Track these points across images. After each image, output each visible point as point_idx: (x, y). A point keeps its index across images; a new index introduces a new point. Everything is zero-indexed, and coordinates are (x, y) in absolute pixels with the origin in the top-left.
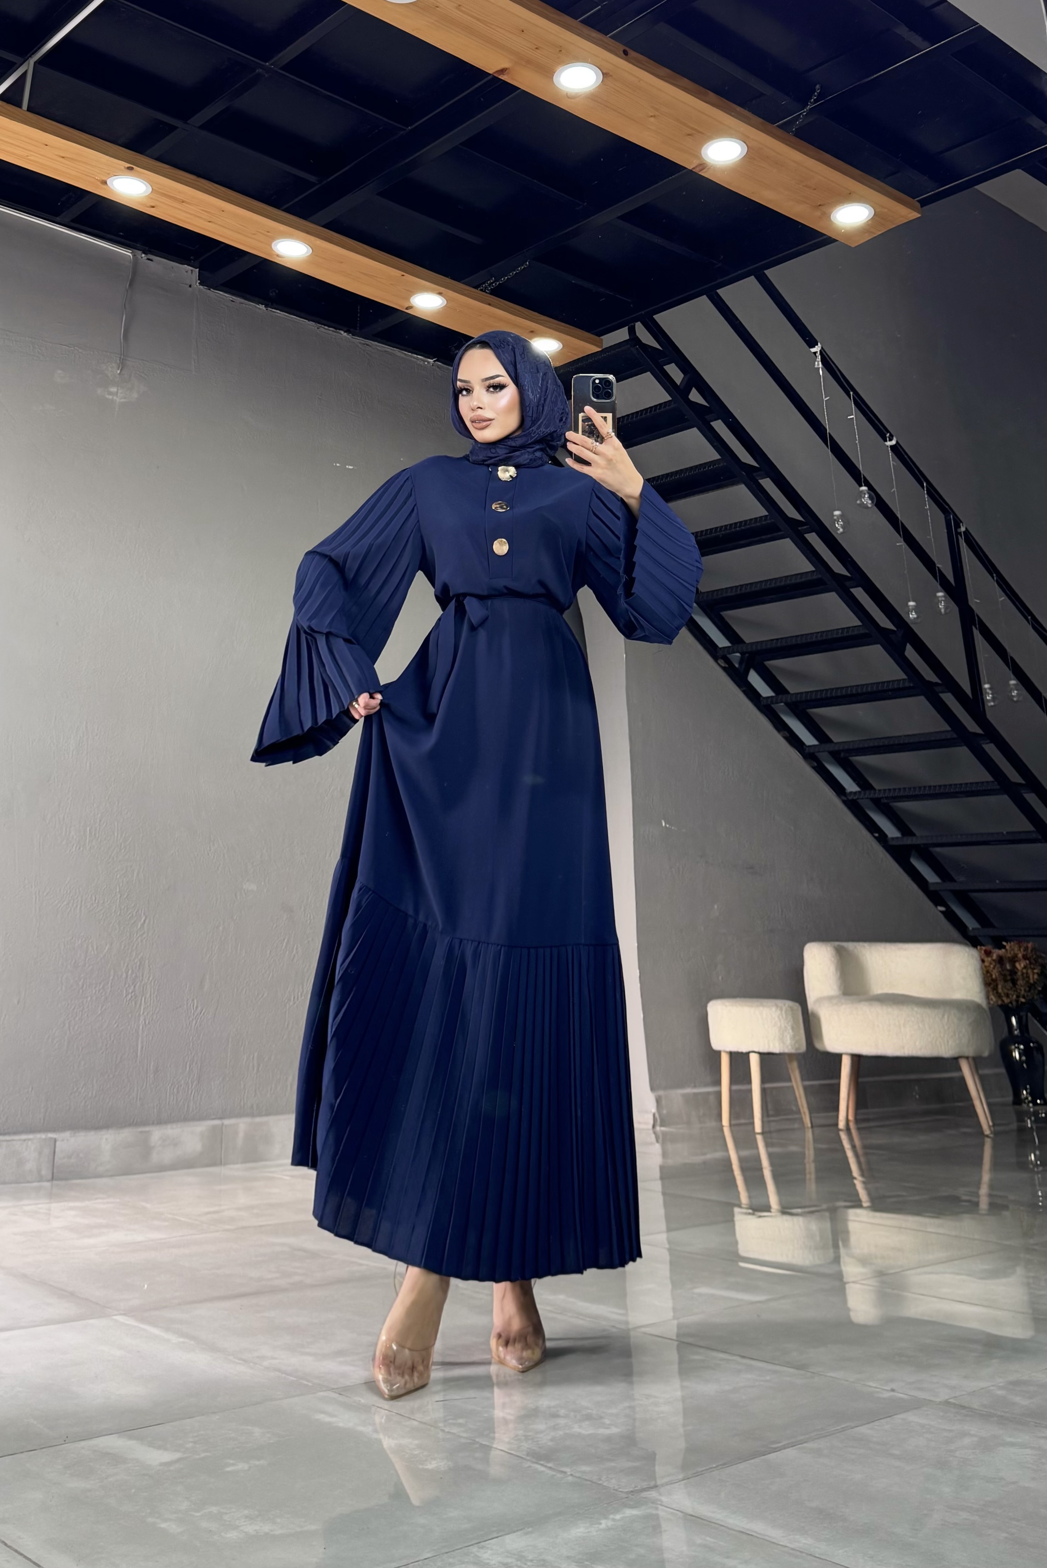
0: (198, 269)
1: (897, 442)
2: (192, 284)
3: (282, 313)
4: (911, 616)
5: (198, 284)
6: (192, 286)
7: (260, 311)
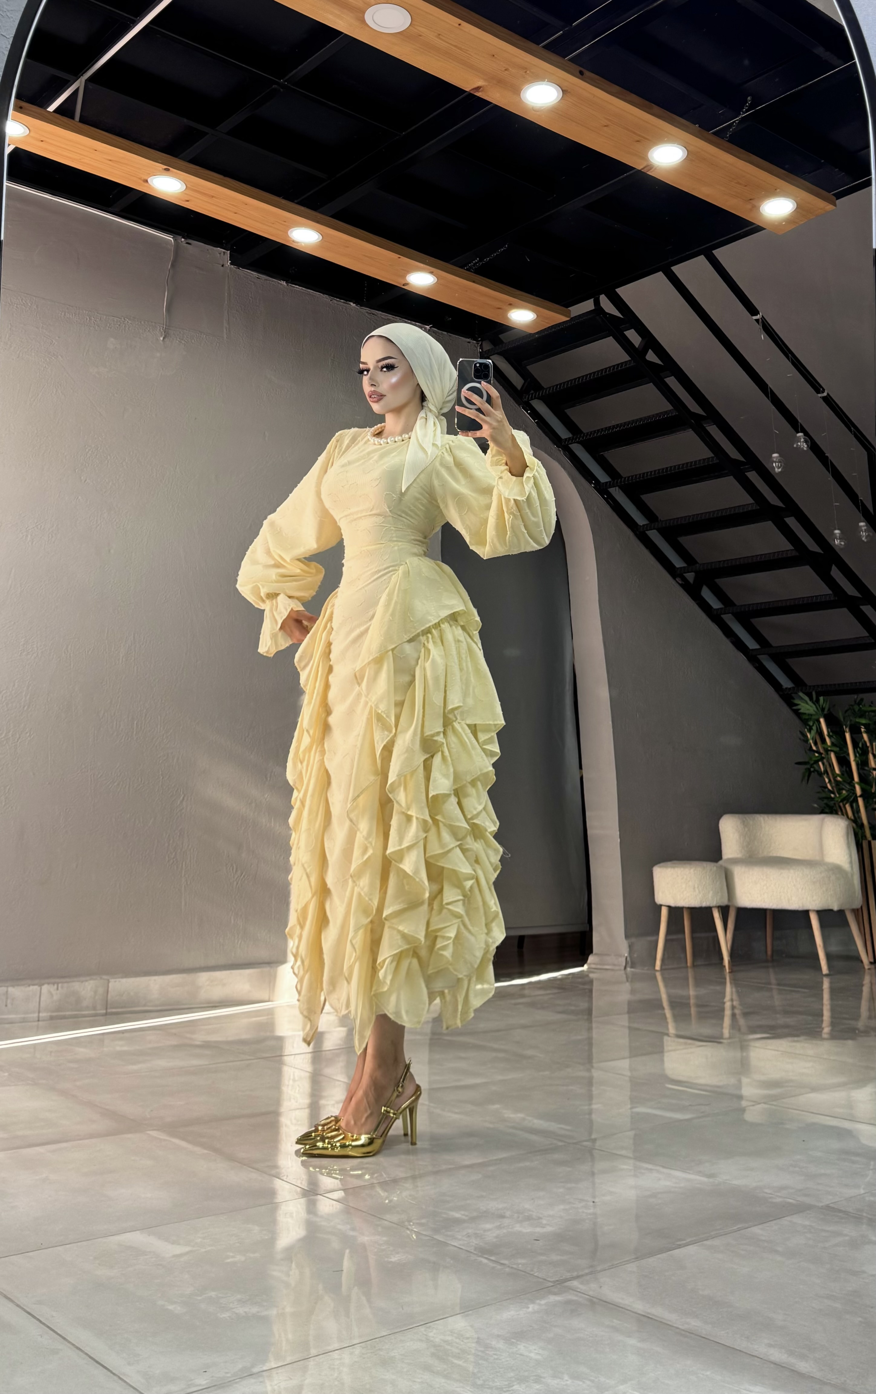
0: (228, 252)
1: (829, 394)
3: (300, 288)
4: (836, 542)
5: (229, 265)
6: (224, 266)
7: (281, 286)
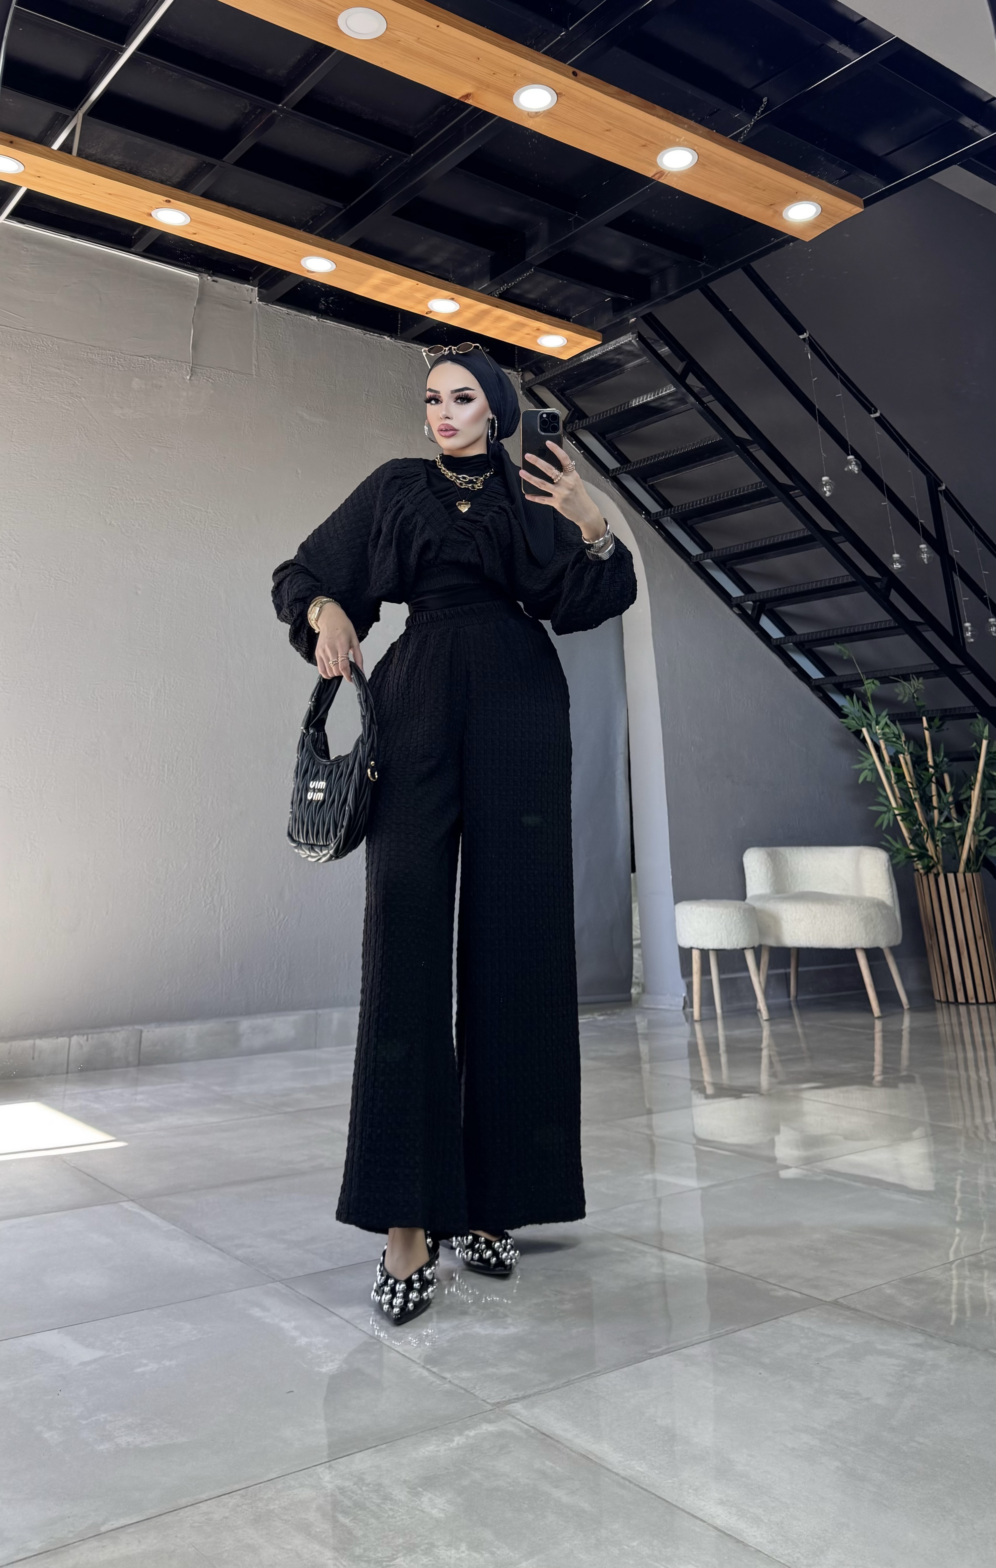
0: (257, 288)
1: (881, 414)
2: (252, 300)
3: (332, 323)
4: (895, 566)
5: (257, 301)
6: (252, 303)
7: (312, 322)
